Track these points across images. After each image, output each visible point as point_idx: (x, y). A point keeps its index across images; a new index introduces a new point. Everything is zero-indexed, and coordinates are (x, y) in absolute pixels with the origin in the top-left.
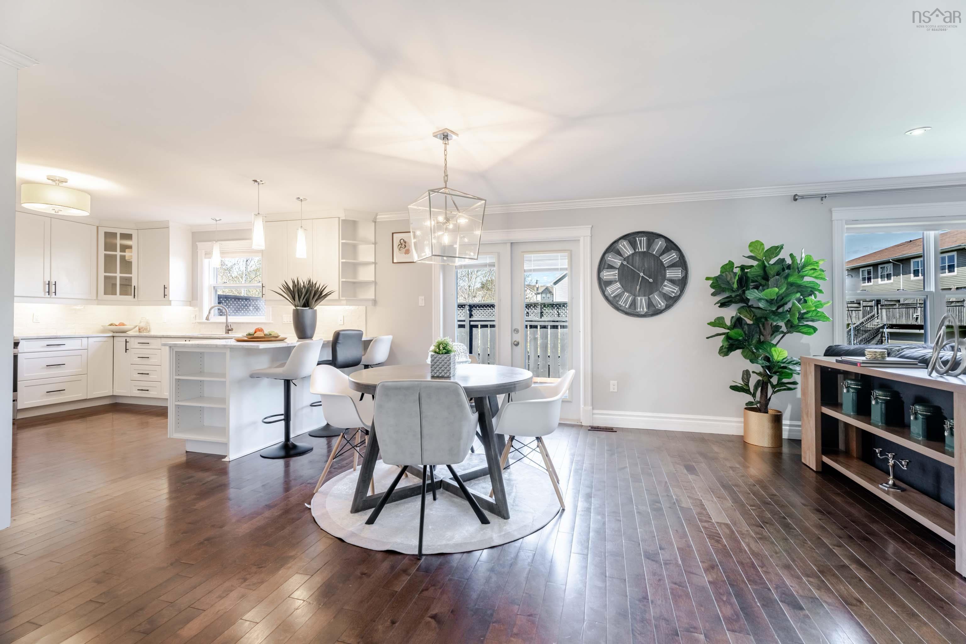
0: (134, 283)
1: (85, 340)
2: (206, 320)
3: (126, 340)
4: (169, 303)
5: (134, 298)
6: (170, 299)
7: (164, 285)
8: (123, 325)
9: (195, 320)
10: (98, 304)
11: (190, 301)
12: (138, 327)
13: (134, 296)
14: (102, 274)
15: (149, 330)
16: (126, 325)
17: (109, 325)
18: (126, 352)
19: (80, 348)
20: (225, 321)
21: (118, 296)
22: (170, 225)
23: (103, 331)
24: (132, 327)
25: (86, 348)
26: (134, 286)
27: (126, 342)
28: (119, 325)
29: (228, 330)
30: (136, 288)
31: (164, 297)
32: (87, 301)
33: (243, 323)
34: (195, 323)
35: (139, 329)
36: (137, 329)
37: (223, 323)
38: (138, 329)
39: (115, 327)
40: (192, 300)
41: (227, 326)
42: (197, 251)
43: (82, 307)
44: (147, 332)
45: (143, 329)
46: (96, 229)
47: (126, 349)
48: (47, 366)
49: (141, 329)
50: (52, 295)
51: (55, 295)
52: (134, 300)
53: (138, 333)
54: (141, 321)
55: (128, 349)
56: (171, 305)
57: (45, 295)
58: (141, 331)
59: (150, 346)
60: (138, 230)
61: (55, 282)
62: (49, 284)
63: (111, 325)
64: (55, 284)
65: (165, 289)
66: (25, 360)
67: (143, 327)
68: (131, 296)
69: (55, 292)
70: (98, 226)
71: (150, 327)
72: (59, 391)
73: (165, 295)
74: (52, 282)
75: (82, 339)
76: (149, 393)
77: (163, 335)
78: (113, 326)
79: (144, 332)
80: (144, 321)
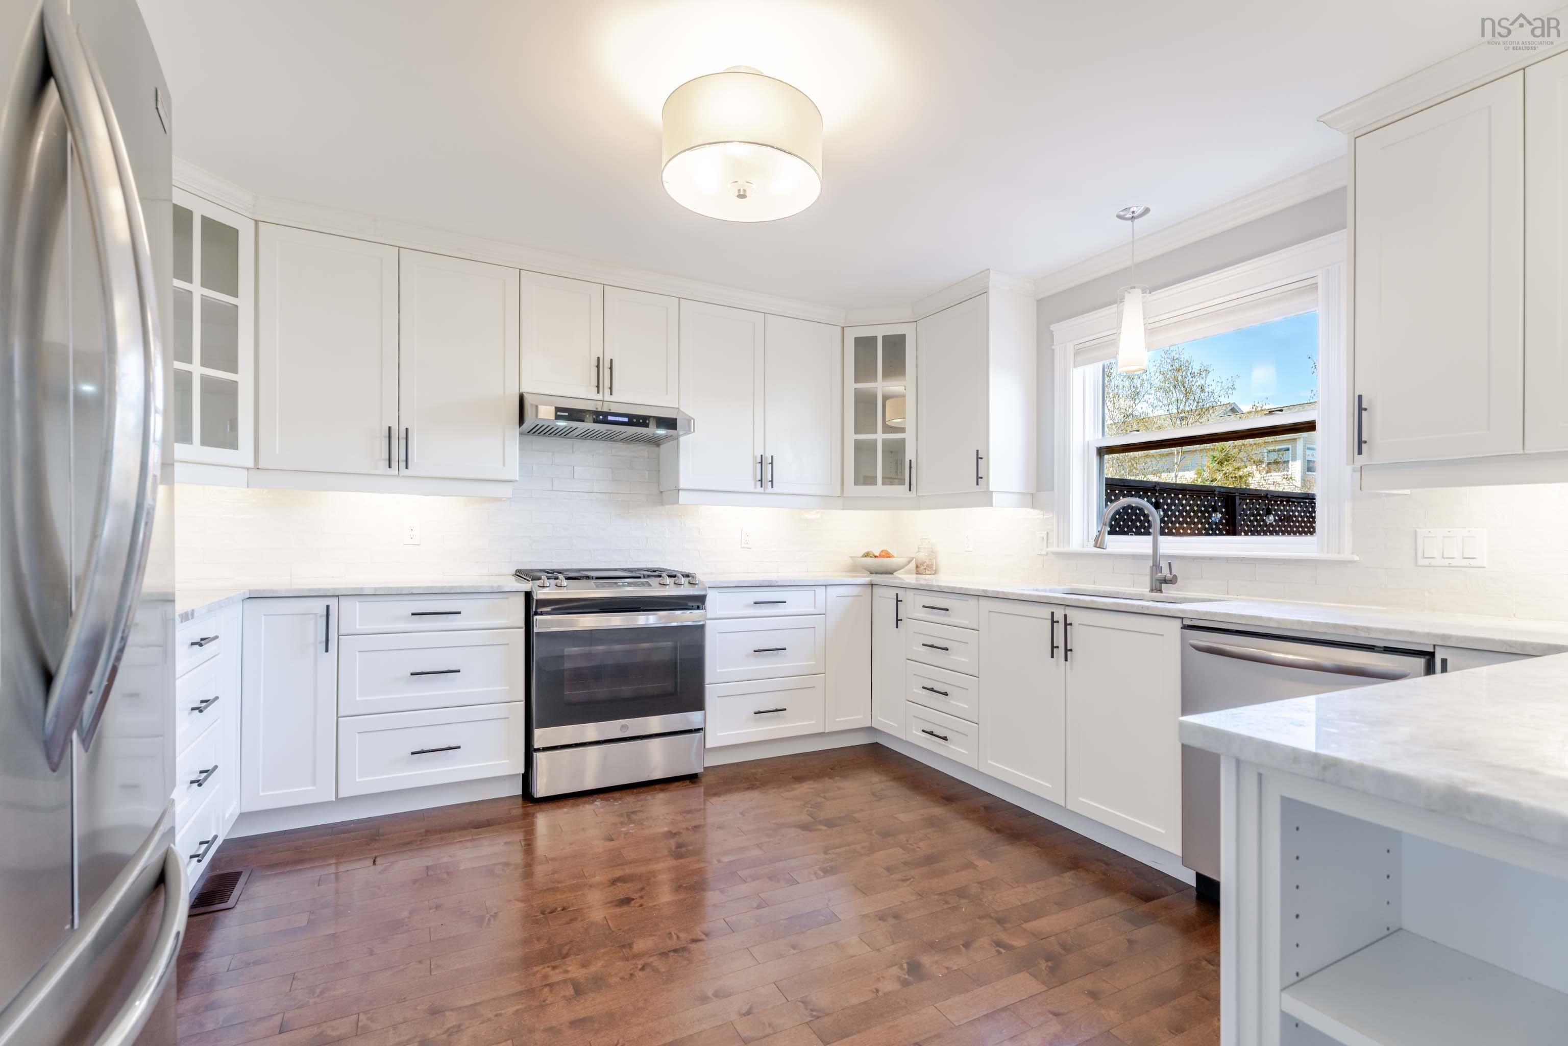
0: (910, 454)
1: (820, 591)
2: (1095, 546)
4: (986, 499)
5: (910, 490)
6: (991, 490)
7: (978, 452)
8: (887, 555)
9: (1047, 547)
10: (844, 508)
11: (1032, 494)
12: (914, 561)
13: (910, 485)
14: (851, 437)
15: (936, 570)
16: (893, 556)
17: (863, 556)
18: (897, 627)
19: (812, 610)
20: (1150, 551)
21: (880, 489)
22: (991, 284)
23: (854, 569)
24: (903, 561)
25: (824, 612)
26: (910, 461)
27: (898, 601)
28: (881, 556)
29: (1160, 582)
30: (914, 465)
31: (977, 484)
32: (826, 500)
33: (1211, 558)
34: (1047, 554)
35: (917, 567)
36: (913, 565)
37: (1142, 557)
38: (914, 567)
39: (874, 560)
40: (1038, 491)
41: (1156, 567)
42: (1053, 350)
43: (818, 516)
44: (933, 572)
45: (925, 567)
46: (839, 329)
47: (897, 620)
48: (755, 651)
49: (919, 565)
50: (767, 488)
51: (772, 487)
52: (909, 495)
53: (917, 579)
54: (919, 548)
55: (901, 620)
56: (994, 504)
57: (755, 487)
58: (920, 572)
59: (949, 616)
60: (916, 322)
61: (772, 457)
62: (761, 463)
63: (866, 556)
64: (772, 463)
65: (980, 460)
66: (717, 635)
67: (925, 562)
68: (904, 484)
69: (772, 481)
70: (843, 326)
71: (936, 563)
72: (777, 710)
73: (978, 478)
74: (767, 458)
75: (815, 590)
76: (948, 747)
77: (984, 591)
78: (871, 557)
79: (927, 577)
80: (925, 548)
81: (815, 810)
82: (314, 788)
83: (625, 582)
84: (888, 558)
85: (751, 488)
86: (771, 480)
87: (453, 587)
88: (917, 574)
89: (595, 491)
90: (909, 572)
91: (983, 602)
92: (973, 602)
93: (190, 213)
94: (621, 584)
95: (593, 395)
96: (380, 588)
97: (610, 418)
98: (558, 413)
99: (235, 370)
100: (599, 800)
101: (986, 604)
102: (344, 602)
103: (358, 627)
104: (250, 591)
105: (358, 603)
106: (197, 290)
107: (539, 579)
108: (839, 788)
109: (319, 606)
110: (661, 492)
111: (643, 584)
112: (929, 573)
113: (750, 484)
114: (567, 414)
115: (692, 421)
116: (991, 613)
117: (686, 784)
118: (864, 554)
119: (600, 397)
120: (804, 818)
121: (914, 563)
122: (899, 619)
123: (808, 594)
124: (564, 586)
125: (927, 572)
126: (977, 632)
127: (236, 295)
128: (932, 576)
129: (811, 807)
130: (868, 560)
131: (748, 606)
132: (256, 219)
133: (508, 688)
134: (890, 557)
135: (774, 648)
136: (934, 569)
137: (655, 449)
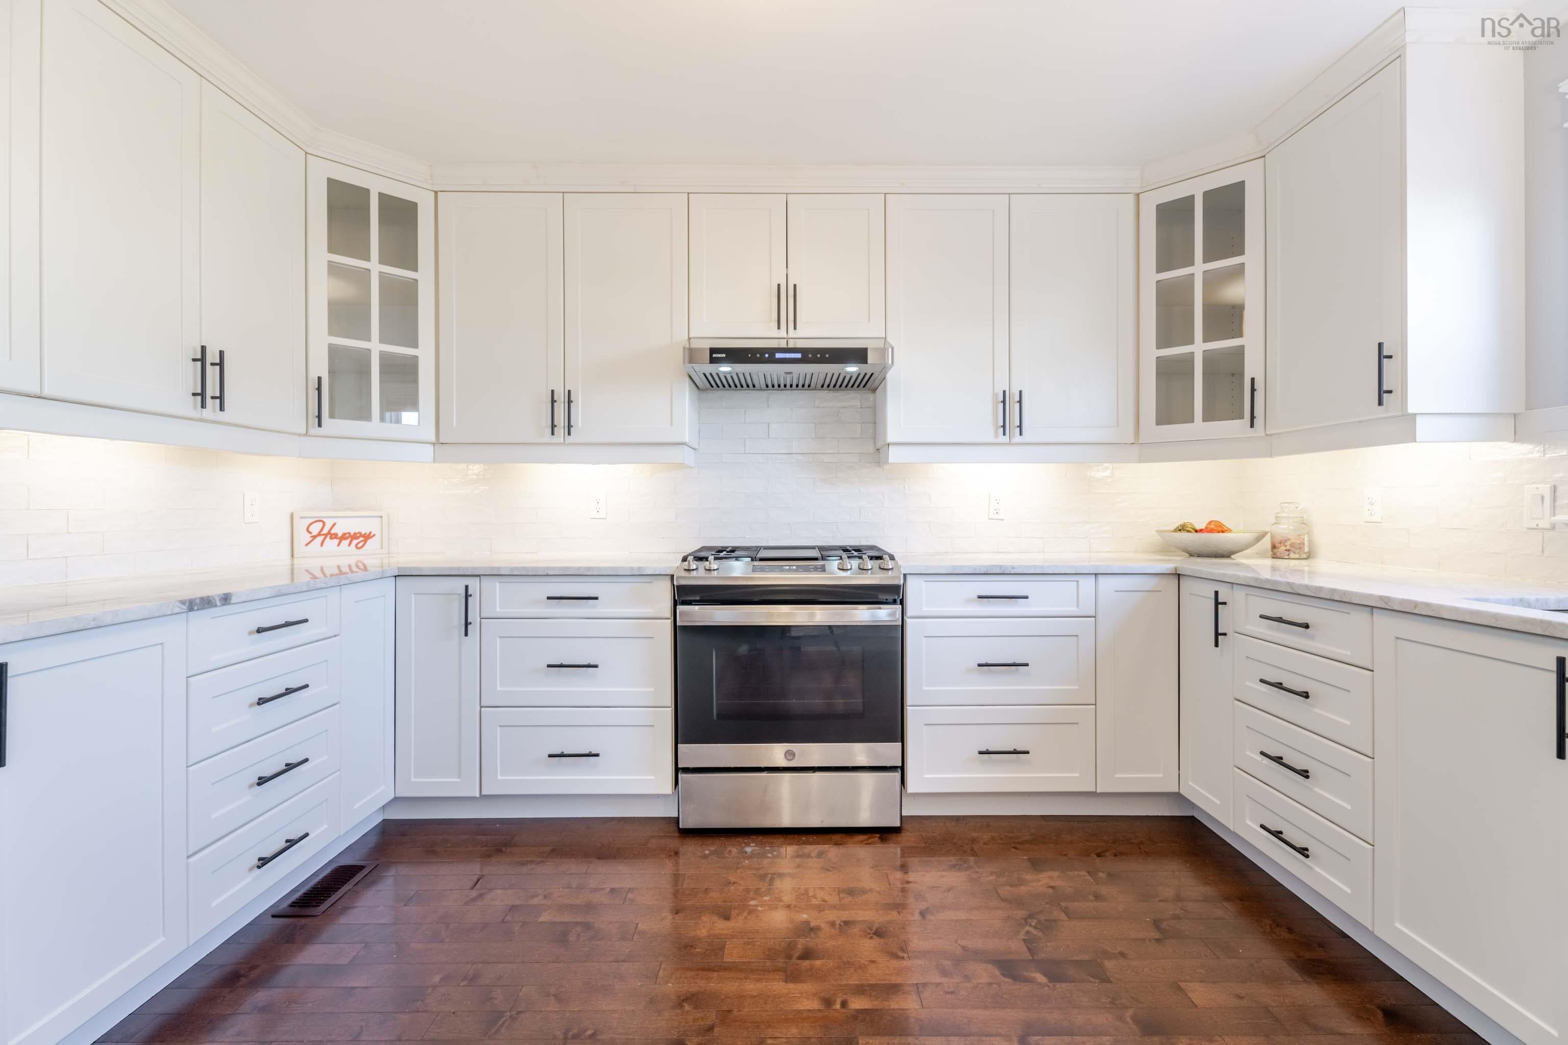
0: (1252, 368)
1: (1087, 584)
3: (1216, 593)
4: (1403, 429)
5: (1252, 426)
6: (1411, 409)
7: (1380, 345)
8: (1220, 528)
9: (1554, 514)
10: (1141, 460)
11: (1515, 416)
12: (1268, 538)
13: (1253, 417)
14: (1151, 353)
16: (1229, 531)
17: (1176, 530)
18: (1217, 645)
19: (1073, 610)
21: (1199, 427)
22: (1409, 38)
24: (1248, 537)
25: (1093, 614)
26: (1253, 380)
27: (1217, 603)
28: (1208, 530)
30: (1259, 385)
31: (1380, 403)
32: (1112, 450)
34: (1553, 526)
35: (1274, 547)
36: (1266, 543)
38: (1269, 546)
39: (1193, 536)
44: (1305, 556)
45: (1288, 547)
46: (1131, 198)
47: (1217, 634)
48: (979, 665)
49: (1277, 545)
50: (1014, 436)
51: (1021, 434)
52: (1251, 433)
53: (1274, 569)
54: (1276, 517)
55: (1225, 634)
56: (1418, 439)
57: (996, 436)
58: (1278, 555)
59: (1312, 638)
60: (1264, 156)
61: (1021, 392)
62: (1004, 402)
63: (1180, 530)
64: (1020, 402)
65: (1385, 361)
66: (924, 639)
67: (1289, 539)
68: (1242, 417)
69: (1020, 426)
70: (1138, 191)
71: (1310, 541)
72: (1015, 752)
73: (1382, 393)
74: (1013, 394)
75: (1077, 581)
76: (1311, 868)
77: (1382, 598)
78: (1188, 531)
79: (1292, 563)
80: (1288, 518)
81: (1040, 934)
82: (459, 780)
83: (793, 566)
84: (1221, 534)
85: (990, 438)
86: (1019, 424)
87: (589, 569)
88: (1273, 558)
89: (794, 452)
90: (1261, 555)
91: (1382, 621)
92: (1360, 618)
93: (367, 191)
94: (788, 567)
95: (775, 333)
96: (516, 568)
97: (778, 355)
98: (714, 355)
99: (415, 345)
100: (753, 845)
101: (1384, 623)
102: (487, 583)
103: (498, 610)
104: (399, 569)
105: (498, 584)
106: (375, 266)
107: (706, 559)
108: (1098, 897)
109: (458, 585)
110: (878, 450)
111: (816, 569)
112: (1297, 556)
113: (987, 431)
114: (724, 355)
115: (890, 349)
116: (1399, 641)
117: (873, 840)
118: (1178, 528)
119: (783, 333)
120: (1016, 947)
121: (1270, 538)
122: (1220, 631)
123: (1066, 588)
124: (714, 570)
125: (1292, 555)
126: (1372, 673)
127: (415, 269)
128: (1304, 562)
129: (1035, 928)
130: (1184, 535)
131: (969, 601)
132: (435, 190)
133: (652, 690)
134: (1223, 532)
135: (1011, 662)
136: (1306, 550)
137: (871, 396)
